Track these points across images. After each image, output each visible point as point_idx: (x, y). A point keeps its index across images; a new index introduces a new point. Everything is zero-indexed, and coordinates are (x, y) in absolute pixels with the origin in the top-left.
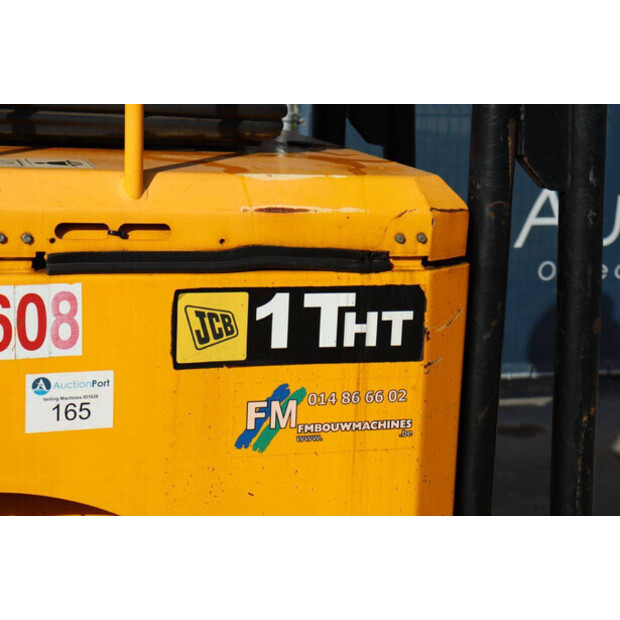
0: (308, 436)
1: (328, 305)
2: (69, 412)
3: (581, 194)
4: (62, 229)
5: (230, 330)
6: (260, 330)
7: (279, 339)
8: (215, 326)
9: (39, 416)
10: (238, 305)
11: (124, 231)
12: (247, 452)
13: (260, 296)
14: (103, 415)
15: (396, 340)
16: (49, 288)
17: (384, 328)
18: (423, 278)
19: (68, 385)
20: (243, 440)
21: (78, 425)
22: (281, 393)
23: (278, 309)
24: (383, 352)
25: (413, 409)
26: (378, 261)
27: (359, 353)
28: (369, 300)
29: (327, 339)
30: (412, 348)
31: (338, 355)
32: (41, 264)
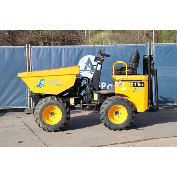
0: (137, 91)
1: (138, 83)
3: (155, 77)
4: (123, 79)
5: (132, 85)
6: (134, 85)
7: (135, 85)
8: (131, 85)
9: (122, 89)
11: (126, 79)
12: (134, 92)
13: (134, 83)
14: (125, 89)
15: (143, 85)
16: (122, 82)
17: (142, 85)
18: (144, 82)
19: (123, 88)
20: (133, 91)
21: (124, 90)
22: (135, 89)
24: (142, 86)
25: (144, 90)
26: (141, 81)
27: (140, 86)
28: (141, 83)
29: (138, 85)
30: (144, 86)
31: (139, 86)
32: (121, 81)
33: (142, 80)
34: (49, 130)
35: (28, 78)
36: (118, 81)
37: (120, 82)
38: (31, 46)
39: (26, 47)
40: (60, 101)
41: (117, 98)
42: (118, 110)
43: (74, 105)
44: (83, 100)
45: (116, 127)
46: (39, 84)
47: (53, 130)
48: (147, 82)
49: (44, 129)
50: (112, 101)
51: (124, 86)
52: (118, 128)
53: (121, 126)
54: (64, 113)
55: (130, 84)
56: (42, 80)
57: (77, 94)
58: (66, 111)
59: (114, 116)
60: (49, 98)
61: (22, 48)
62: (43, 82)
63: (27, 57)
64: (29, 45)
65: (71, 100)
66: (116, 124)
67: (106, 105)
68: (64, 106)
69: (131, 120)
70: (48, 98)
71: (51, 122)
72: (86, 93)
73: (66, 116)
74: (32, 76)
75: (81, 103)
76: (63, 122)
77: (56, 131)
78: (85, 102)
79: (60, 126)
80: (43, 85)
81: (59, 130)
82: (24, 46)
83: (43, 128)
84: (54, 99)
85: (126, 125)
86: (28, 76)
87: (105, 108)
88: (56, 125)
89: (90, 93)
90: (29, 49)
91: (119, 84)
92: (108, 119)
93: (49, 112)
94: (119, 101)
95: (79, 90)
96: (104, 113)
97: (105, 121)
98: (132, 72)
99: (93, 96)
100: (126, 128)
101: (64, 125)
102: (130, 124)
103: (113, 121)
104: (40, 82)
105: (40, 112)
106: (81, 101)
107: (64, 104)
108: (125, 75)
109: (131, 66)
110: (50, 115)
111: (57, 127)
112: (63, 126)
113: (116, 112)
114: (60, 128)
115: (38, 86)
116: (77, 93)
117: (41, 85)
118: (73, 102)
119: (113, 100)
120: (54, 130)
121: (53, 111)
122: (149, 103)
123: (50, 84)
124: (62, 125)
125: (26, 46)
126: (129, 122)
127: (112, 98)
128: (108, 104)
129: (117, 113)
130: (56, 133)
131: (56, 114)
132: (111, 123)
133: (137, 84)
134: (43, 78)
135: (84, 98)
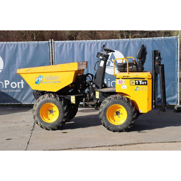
0: (139, 90)
2: (124, 87)
3: (161, 74)
4: (123, 76)
5: (134, 83)
6: (136, 83)
7: (137, 83)
9: (122, 88)
10: (134, 81)
11: (127, 77)
12: (135, 91)
13: (136, 81)
14: (126, 88)
15: (145, 84)
16: (123, 80)
17: (144, 83)
18: (147, 80)
19: (124, 86)
20: (135, 90)
21: (125, 88)
22: (137, 87)
23: (137, 82)
24: (144, 85)
25: (147, 89)
27: (143, 85)
28: (143, 81)
29: (140, 84)
30: (146, 84)
31: (141, 85)
32: (122, 78)
33: (145, 78)
34: (46, 128)
35: (27, 74)
36: (119, 79)
37: (121, 80)
38: (54, 41)
39: (49, 43)
40: (57, 98)
41: (116, 97)
42: (119, 110)
43: (74, 103)
44: (86, 98)
45: (114, 128)
46: (37, 81)
47: (50, 129)
48: (151, 80)
49: (41, 127)
50: (110, 101)
51: (125, 84)
52: (117, 130)
53: (120, 127)
54: (61, 111)
55: (131, 82)
56: (40, 77)
57: (78, 91)
58: (63, 109)
59: (115, 116)
60: (47, 95)
61: (45, 44)
62: (42, 78)
63: (51, 52)
64: (53, 40)
65: (71, 98)
66: (115, 125)
67: (105, 105)
68: (61, 104)
69: (131, 122)
70: (45, 95)
71: (49, 120)
73: (64, 115)
74: (30, 72)
75: (83, 101)
76: (60, 121)
77: (54, 129)
79: (57, 125)
80: (41, 82)
81: (56, 128)
82: (47, 42)
83: (41, 125)
84: (52, 96)
85: (125, 126)
86: (26, 72)
87: (103, 108)
88: (53, 124)
89: (92, 91)
90: (53, 44)
91: (119, 82)
92: (106, 119)
93: (48, 110)
94: (118, 100)
95: (81, 88)
96: (103, 113)
97: (103, 121)
98: (136, 69)
99: (95, 94)
100: (125, 129)
101: (61, 123)
102: (130, 126)
103: (112, 122)
104: (39, 79)
105: (37, 109)
106: (84, 99)
107: (62, 102)
108: (127, 72)
109: (134, 62)
110: (49, 113)
111: (54, 125)
112: (61, 125)
113: (116, 112)
114: (57, 127)
115: (36, 83)
117: (39, 82)
118: (74, 100)
119: (112, 99)
120: (52, 128)
121: (52, 109)
122: (153, 103)
123: (48, 81)
124: (59, 124)
125: (50, 41)
126: (129, 123)
127: (112, 97)
128: (107, 103)
129: (118, 114)
130: (54, 131)
131: (55, 111)
132: (109, 124)
133: (139, 82)
134: (42, 74)
135: (88, 95)
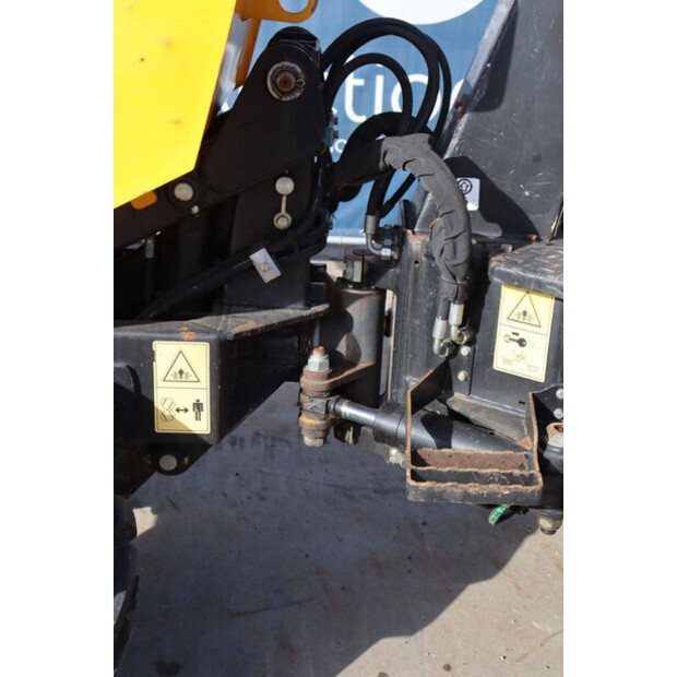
43: (201, 426)
44: (342, 348)
57: (252, 267)
65: (161, 367)
72: (390, 262)
75: (307, 381)
78: (365, 362)
89: (448, 286)
95: (283, 221)
99: (479, 321)
106: (316, 360)
116: (261, 258)
118: (200, 389)
135: (359, 311)
